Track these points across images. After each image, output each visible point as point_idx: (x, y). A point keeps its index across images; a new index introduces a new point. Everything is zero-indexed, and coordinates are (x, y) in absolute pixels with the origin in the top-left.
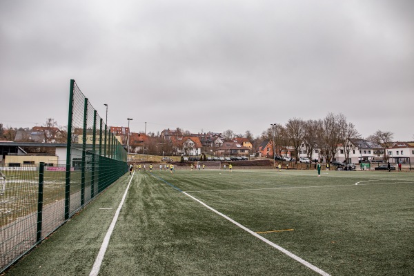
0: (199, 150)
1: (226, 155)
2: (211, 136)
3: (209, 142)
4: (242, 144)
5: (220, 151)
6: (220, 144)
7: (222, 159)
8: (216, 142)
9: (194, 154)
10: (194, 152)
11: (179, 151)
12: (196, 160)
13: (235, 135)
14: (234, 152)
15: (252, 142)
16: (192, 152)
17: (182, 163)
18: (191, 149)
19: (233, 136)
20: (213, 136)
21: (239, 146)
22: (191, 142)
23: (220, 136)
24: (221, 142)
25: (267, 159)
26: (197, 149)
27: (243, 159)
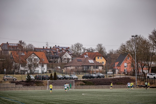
0: (45, 66)
1: (78, 72)
2: (57, 50)
3: (56, 58)
4: (94, 59)
5: (70, 68)
6: (68, 59)
7: (75, 77)
8: (64, 57)
9: (40, 72)
10: (39, 70)
11: (22, 68)
12: (44, 78)
13: (85, 50)
14: (86, 69)
15: (105, 57)
16: (37, 69)
17: (29, 83)
18: (36, 66)
19: (82, 51)
20: (60, 51)
21: (91, 61)
22: (36, 57)
23: (67, 50)
24: (70, 57)
25: (127, 76)
26: (43, 66)
27: (99, 77)
